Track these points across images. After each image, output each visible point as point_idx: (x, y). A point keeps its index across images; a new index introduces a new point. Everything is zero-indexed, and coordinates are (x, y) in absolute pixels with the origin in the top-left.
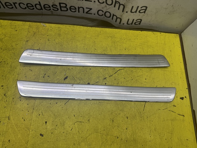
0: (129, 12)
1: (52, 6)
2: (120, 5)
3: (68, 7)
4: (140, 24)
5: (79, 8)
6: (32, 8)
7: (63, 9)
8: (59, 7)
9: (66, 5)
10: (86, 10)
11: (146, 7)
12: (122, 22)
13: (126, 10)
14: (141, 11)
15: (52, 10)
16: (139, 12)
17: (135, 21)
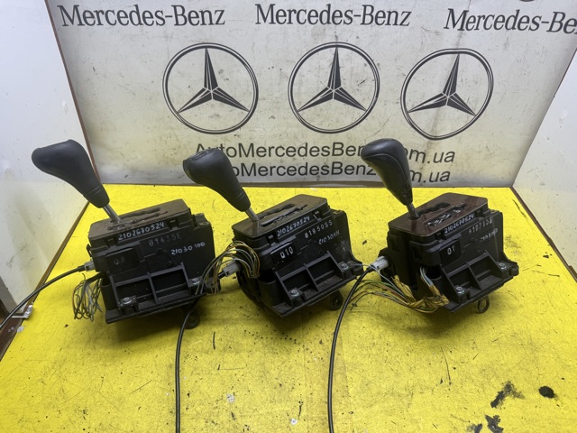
0: (432, 162)
1: (322, 168)
2: (418, 154)
3: (343, 168)
4: (447, 179)
5: (358, 167)
6: (293, 173)
7: (335, 171)
8: (330, 169)
9: (342, 165)
10: (368, 169)
11: (453, 153)
12: (422, 180)
13: (427, 159)
14: (448, 160)
15: (320, 174)
16: (445, 161)
17: (440, 176)
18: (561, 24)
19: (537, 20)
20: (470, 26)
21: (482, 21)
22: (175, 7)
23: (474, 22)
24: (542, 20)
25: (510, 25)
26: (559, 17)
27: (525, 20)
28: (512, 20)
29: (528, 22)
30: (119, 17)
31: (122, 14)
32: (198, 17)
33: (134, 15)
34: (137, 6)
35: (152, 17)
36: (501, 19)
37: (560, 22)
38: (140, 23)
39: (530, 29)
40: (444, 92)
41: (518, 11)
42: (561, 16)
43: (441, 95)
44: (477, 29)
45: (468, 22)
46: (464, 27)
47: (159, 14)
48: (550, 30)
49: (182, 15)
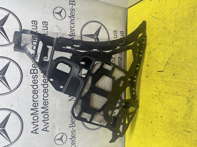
0: (117, 38)
5: (119, 63)
10: (120, 60)
11: (114, 31)
14: (116, 33)
17: (122, 35)
18: (73, 1)
19: (71, 10)
20: (74, 33)
21: (72, 29)
22: (70, 127)
23: (72, 31)
24: (71, 8)
25: (73, 19)
26: (71, 3)
27: (71, 14)
28: (72, 18)
29: (72, 13)
30: (73, 144)
31: (72, 143)
32: (73, 120)
33: (73, 139)
34: (70, 139)
35: (73, 134)
36: (71, 22)
37: (72, 2)
38: (75, 138)
39: (74, 12)
40: (94, 38)
41: (69, 17)
42: (70, 2)
43: (95, 39)
44: (74, 30)
45: (72, 34)
46: (74, 35)
47: (72, 132)
48: (75, 5)
49: (72, 125)
